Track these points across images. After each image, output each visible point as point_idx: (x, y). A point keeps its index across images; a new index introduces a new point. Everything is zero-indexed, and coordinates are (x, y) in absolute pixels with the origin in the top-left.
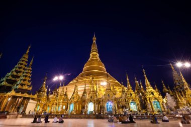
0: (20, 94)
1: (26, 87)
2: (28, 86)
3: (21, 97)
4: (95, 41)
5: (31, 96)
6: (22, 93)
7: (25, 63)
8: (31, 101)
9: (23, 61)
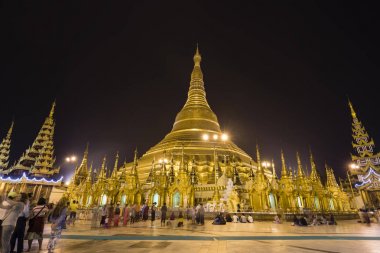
1: (44, 171)
2: (48, 168)
3: (39, 185)
4: (197, 64)
6: (38, 178)
8: (54, 189)
9: (45, 129)
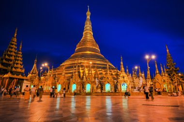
0: (15, 76)
1: (19, 70)
2: (21, 69)
3: (16, 78)
4: (88, 17)
5: (25, 78)
6: (17, 75)
7: (15, 47)
8: (25, 81)
9: (12, 44)
